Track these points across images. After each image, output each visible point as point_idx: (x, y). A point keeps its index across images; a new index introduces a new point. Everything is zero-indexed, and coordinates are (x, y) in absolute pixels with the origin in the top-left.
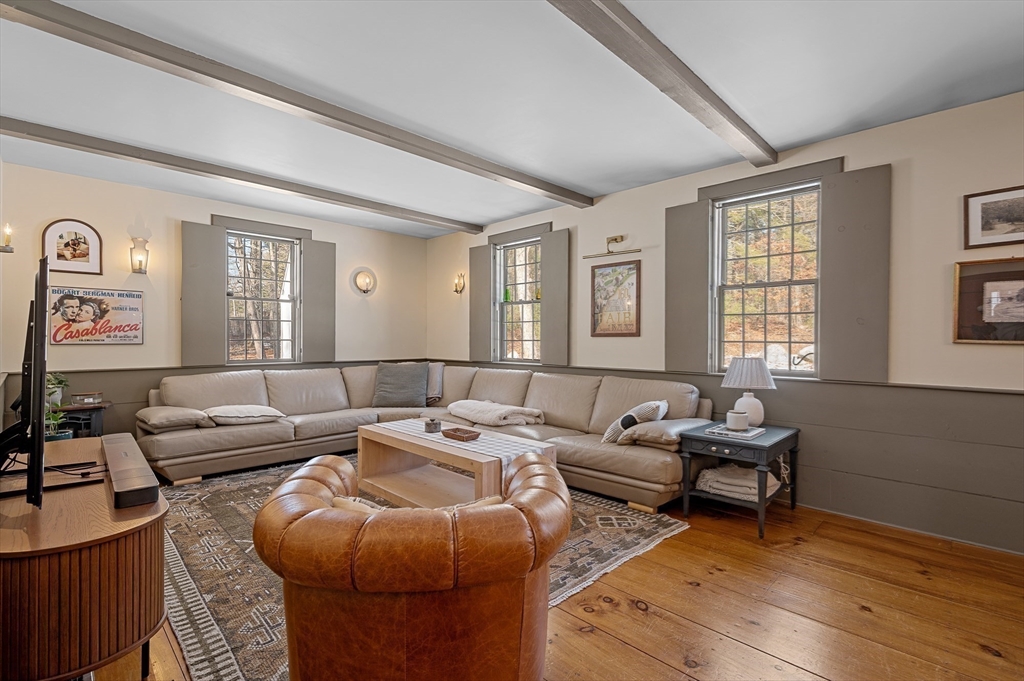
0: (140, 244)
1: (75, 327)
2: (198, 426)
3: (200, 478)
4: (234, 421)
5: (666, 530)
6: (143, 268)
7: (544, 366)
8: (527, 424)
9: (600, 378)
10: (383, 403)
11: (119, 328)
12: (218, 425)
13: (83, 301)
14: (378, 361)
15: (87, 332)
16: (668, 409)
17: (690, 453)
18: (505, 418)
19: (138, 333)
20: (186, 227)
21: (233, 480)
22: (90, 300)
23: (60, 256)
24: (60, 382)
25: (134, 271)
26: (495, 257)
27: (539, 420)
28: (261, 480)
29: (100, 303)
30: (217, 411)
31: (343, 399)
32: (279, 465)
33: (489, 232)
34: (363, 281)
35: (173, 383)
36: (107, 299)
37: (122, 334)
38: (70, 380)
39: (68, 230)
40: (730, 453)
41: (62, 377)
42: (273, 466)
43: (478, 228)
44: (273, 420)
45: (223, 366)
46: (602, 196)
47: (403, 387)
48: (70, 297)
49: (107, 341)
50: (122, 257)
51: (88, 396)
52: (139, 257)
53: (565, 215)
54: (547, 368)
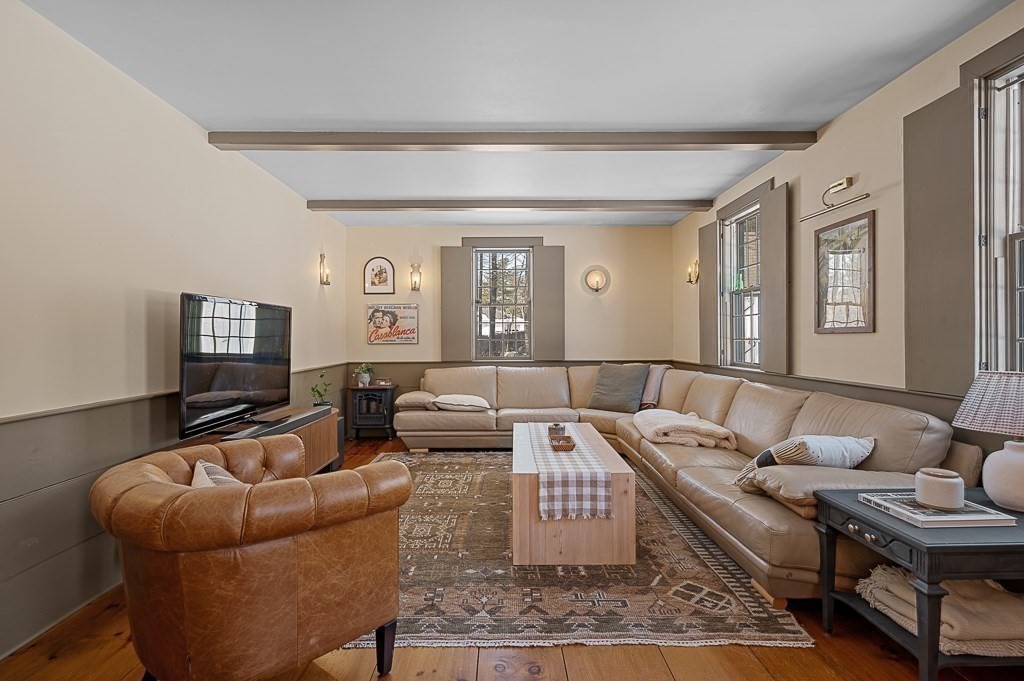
0: (416, 268)
1: (381, 331)
2: (426, 409)
3: (427, 450)
4: (449, 407)
5: (758, 634)
6: (417, 286)
7: (767, 374)
8: (700, 445)
9: (808, 393)
10: (596, 405)
11: (404, 332)
12: (440, 409)
13: (385, 313)
14: (601, 362)
15: (387, 335)
16: (872, 454)
17: (829, 527)
18: (665, 434)
19: (415, 335)
20: (445, 251)
21: (446, 456)
22: (388, 312)
23: (373, 283)
24: (368, 370)
25: (413, 289)
26: (722, 236)
27: (725, 444)
28: (449, 460)
29: (393, 314)
30: (443, 399)
31: (566, 398)
32: (488, 450)
33: (719, 205)
34: (595, 279)
35: (431, 373)
36: (397, 311)
37: (405, 336)
38: (375, 367)
39: (376, 264)
40: (875, 541)
41: (370, 366)
42: (483, 450)
43: (707, 203)
44: (483, 410)
45: (471, 362)
46: (827, 124)
47: (617, 390)
48: (377, 311)
49: (398, 341)
50: (407, 279)
51: (383, 380)
52: (416, 278)
53: (785, 165)
54: (768, 377)
